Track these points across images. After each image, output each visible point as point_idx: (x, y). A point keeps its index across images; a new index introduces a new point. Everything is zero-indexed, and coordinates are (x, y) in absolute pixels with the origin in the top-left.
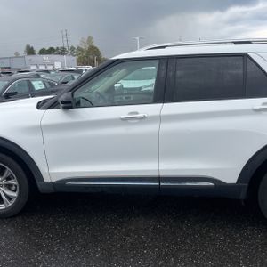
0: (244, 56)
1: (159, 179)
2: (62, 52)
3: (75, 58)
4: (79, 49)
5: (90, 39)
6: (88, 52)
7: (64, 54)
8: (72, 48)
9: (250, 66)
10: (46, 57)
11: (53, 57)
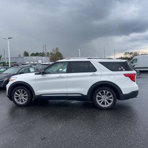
0: (89, 62)
1: (67, 94)
2: (42, 55)
3: (49, 58)
4: (51, 53)
5: (57, 49)
6: (56, 55)
7: (43, 56)
8: (48, 53)
9: (90, 65)
10: (34, 58)
11: (38, 57)
